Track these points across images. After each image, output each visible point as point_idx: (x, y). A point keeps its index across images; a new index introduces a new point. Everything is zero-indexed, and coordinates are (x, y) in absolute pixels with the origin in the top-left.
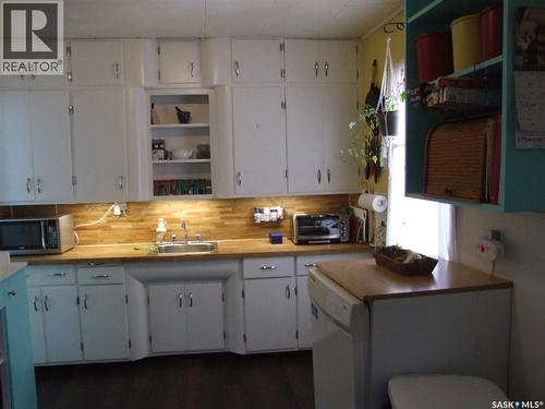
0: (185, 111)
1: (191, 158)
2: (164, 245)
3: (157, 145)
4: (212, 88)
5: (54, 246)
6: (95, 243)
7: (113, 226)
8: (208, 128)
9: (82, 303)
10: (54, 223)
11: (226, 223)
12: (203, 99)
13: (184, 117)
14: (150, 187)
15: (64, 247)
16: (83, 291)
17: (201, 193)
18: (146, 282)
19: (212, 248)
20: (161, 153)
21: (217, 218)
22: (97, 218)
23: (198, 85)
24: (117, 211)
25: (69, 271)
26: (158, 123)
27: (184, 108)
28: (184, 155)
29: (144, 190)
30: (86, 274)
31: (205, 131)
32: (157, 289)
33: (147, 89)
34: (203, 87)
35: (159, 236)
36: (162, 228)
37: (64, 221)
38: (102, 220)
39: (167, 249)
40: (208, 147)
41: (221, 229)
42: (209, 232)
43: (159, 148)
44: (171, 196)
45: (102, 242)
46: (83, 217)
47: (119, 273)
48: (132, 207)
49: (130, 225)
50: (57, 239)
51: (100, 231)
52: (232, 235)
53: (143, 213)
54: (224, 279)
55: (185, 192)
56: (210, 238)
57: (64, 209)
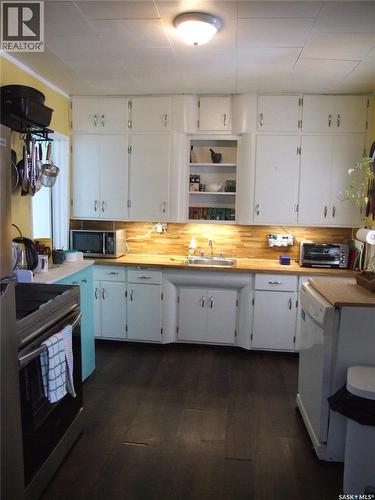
0: (218, 153)
1: (220, 191)
2: (194, 258)
3: (194, 179)
4: (240, 135)
5: (111, 252)
6: (141, 252)
7: (155, 241)
8: (235, 167)
9: (129, 296)
10: (112, 235)
11: (245, 245)
12: (233, 144)
13: (216, 158)
14: (186, 212)
15: (118, 254)
16: (131, 287)
17: (226, 219)
18: (178, 285)
19: (232, 263)
20: (197, 186)
21: (238, 240)
22: (144, 233)
23: (229, 132)
24: (160, 229)
25: (121, 272)
26: (196, 162)
27: (217, 150)
28: (215, 188)
29: (182, 214)
30: (134, 275)
31: (233, 169)
32: (185, 291)
33: (189, 135)
34: (233, 134)
35: (191, 252)
36: (193, 244)
37: (119, 234)
38: (147, 236)
39: (196, 262)
40: (234, 182)
41: (241, 250)
42: (231, 251)
43: (196, 182)
44: (202, 220)
45: (146, 252)
46: (133, 232)
47: (158, 276)
48: (171, 227)
49: (168, 241)
50: (114, 247)
51: (144, 244)
52: (249, 255)
53: (180, 232)
54: (239, 288)
55: (213, 218)
56: (231, 256)
57: (120, 225)
